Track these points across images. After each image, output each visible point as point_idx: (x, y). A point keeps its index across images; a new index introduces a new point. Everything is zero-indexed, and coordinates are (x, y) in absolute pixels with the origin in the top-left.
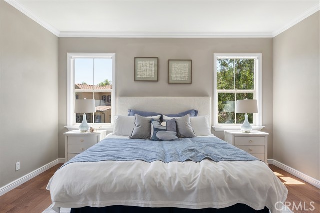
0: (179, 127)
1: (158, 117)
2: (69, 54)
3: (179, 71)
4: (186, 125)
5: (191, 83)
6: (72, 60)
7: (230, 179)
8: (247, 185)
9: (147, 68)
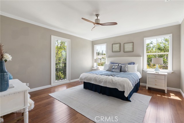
0: (122, 68)
1: (117, 65)
2: (94, 45)
3: (128, 47)
4: (125, 68)
5: (133, 51)
6: (95, 47)
7: (112, 81)
8: (116, 83)
9: (116, 47)
